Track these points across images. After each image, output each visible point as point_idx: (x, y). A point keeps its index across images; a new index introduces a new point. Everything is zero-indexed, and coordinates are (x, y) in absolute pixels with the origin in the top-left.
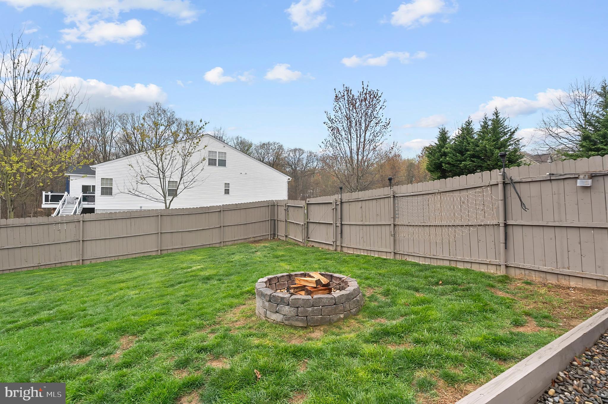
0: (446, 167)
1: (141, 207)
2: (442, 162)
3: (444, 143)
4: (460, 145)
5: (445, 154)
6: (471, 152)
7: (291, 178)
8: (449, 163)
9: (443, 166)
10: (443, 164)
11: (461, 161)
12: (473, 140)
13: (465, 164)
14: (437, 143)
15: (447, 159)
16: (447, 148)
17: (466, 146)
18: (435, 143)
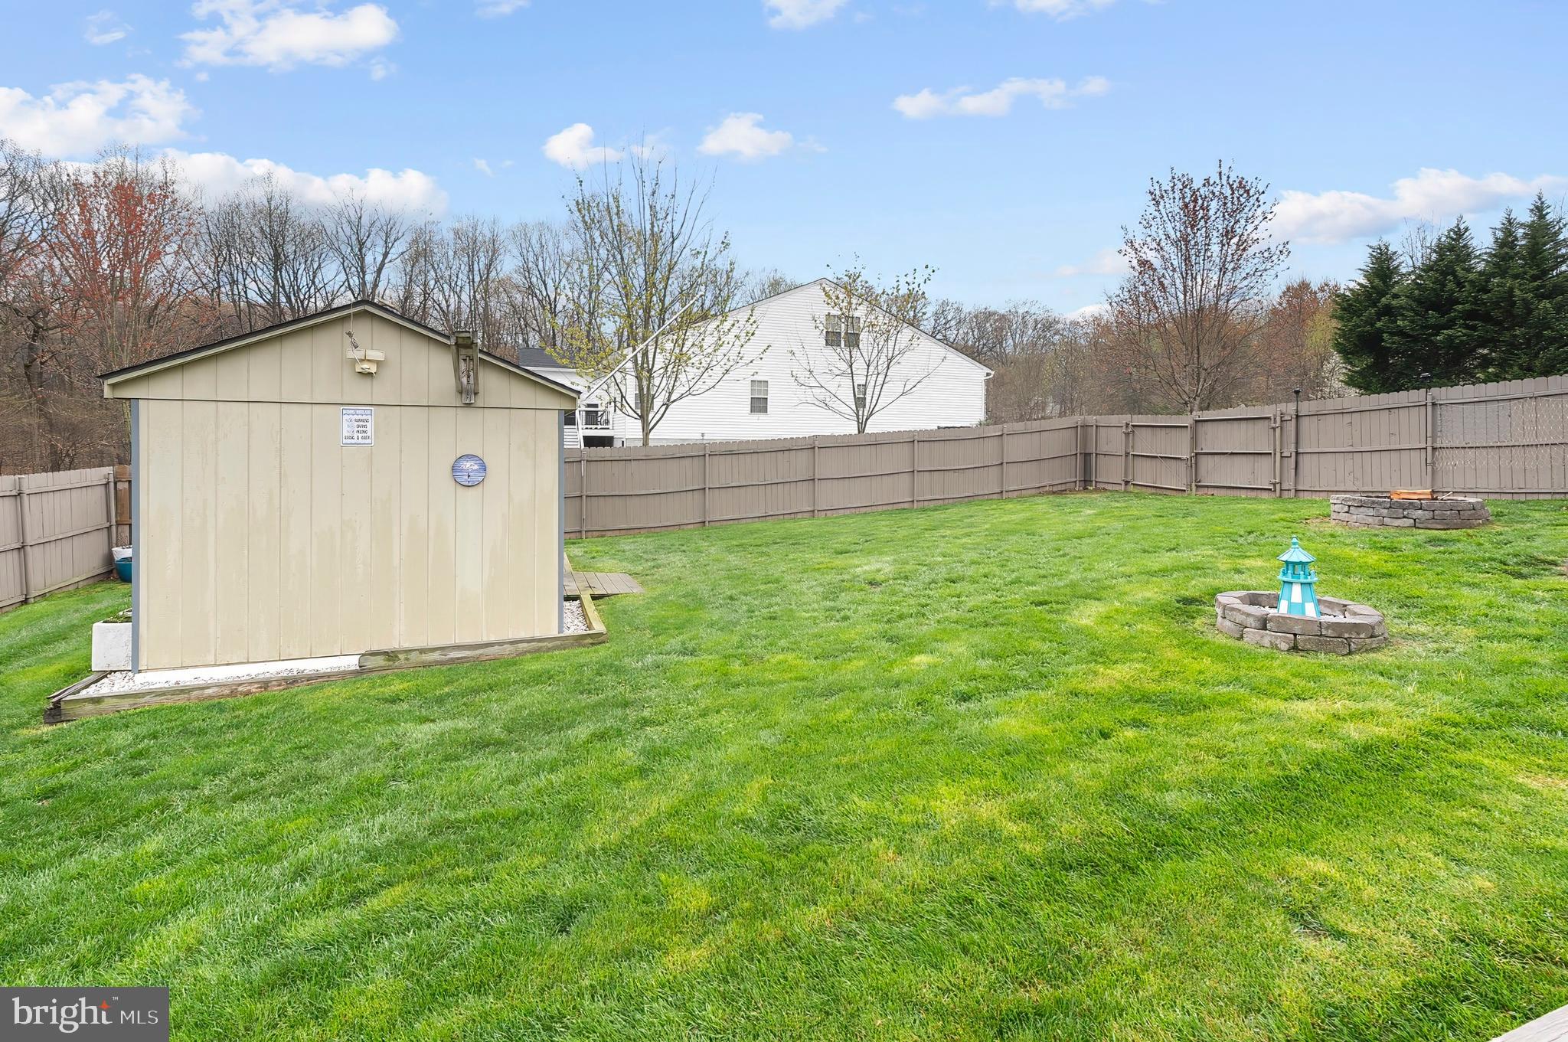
0: (1394, 343)
1: (703, 435)
2: (1380, 331)
3: (1385, 282)
4: (1435, 290)
5: (1388, 311)
6: (1467, 307)
7: (993, 373)
8: (1401, 333)
9: (1383, 340)
10: (1385, 335)
11: (1437, 329)
12: (1471, 276)
13: (1450, 336)
14: (1364, 281)
15: (1399, 323)
16: (1396, 296)
17: (1452, 291)
18: (1359, 284)
